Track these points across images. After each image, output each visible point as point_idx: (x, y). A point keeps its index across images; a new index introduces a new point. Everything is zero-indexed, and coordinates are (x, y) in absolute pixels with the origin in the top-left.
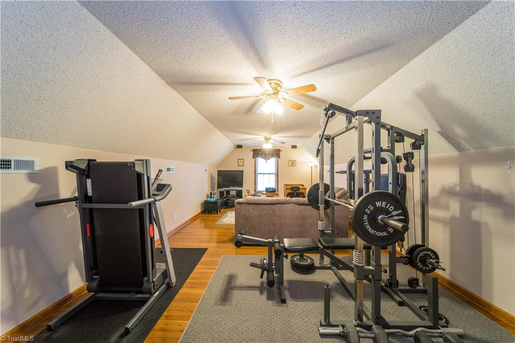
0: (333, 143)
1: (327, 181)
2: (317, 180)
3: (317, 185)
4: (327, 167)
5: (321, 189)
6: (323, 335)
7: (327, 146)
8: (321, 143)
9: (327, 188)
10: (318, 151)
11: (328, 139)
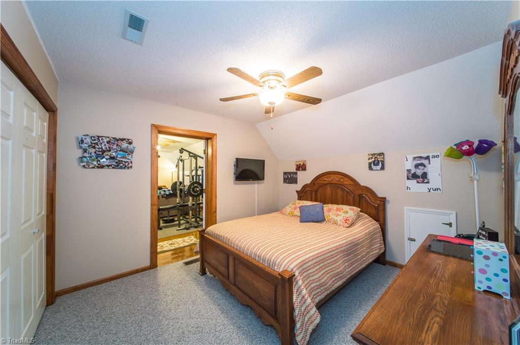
0: (184, 163)
1: (181, 180)
2: (175, 180)
3: (176, 182)
4: (181, 173)
5: (178, 184)
6: (177, 230)
7: (181, 163)
8: (178, 162)
9: (181, 183)
10: (177, 165)
11: (181, 161)
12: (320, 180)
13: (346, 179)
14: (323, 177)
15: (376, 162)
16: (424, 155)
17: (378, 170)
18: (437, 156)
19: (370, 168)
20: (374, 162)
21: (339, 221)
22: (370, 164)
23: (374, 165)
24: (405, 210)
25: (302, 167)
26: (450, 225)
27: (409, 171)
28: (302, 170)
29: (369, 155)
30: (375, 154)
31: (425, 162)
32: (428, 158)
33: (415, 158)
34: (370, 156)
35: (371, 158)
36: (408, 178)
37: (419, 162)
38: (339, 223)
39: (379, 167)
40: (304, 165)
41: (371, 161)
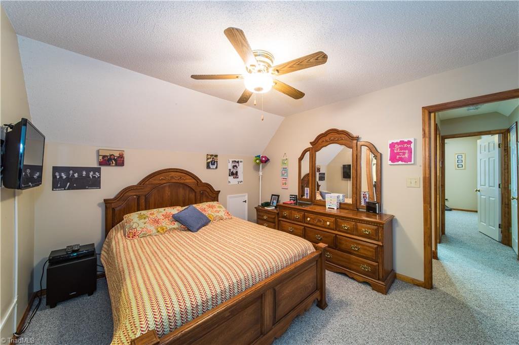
12: (155, 180)
13: (188, 177)
14: (159, 176)
15: (213, 162)
16: (237, 160)
17: (213, 169)
18: (241, 162)
19: (208, 167)
20: (212, 161)
21: (223, 216)
22: (208, 164)
23: (212, 164)
24: (228, 198)
25: (115, 160)
26: (245, 201)
27: (230, 170)
28: (116, 165)
29: (207, 155)
30: (212, 155)
31: (237, 164)
32: (238, 162)
33: (233, 161)
34: (210, 157)
35: (210, 158)
36: (230, 176)
37: (234, 164)
38: (224, 217)
39: (215, 167)
40: (121, 157)
41: (209, 161)
